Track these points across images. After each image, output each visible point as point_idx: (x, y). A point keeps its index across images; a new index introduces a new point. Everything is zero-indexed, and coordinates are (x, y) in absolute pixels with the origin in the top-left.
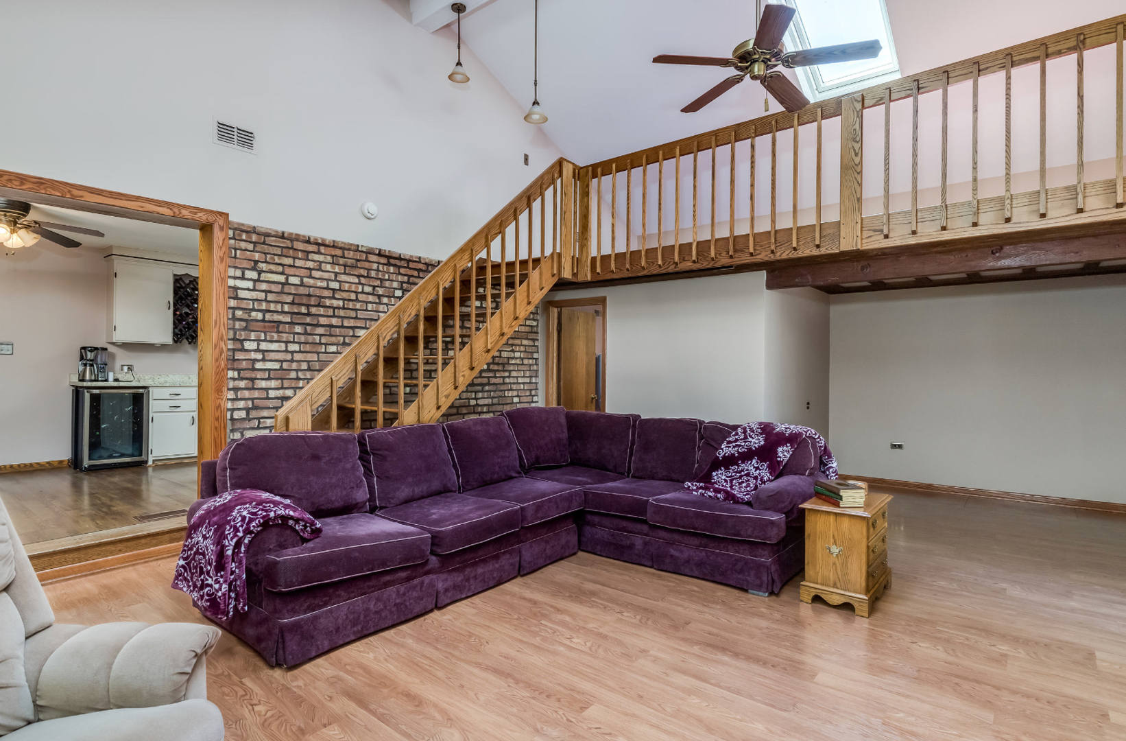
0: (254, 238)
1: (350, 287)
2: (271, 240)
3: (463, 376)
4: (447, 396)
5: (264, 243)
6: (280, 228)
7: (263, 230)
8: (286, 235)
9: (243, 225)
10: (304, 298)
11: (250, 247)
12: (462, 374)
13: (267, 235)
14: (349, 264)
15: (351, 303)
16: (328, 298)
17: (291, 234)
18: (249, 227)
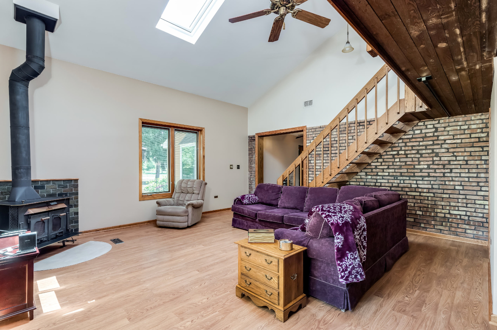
0: (313, 130)
1: (343, 138)
2: (317, 130)
3: (334, 171)
4: (327, 178)
5: (315, 131)
6: (319, 125)
7: (315, 127)
8: (321, 127)
9: (310, 127)
10: (327, 145)
11: (312, 133)
12: (333, 170)
13: (316, 128)
14: (342, 130)
15: (343, 144)
16: (335, 144)
17: (323, 126)
18: (311, 127)
